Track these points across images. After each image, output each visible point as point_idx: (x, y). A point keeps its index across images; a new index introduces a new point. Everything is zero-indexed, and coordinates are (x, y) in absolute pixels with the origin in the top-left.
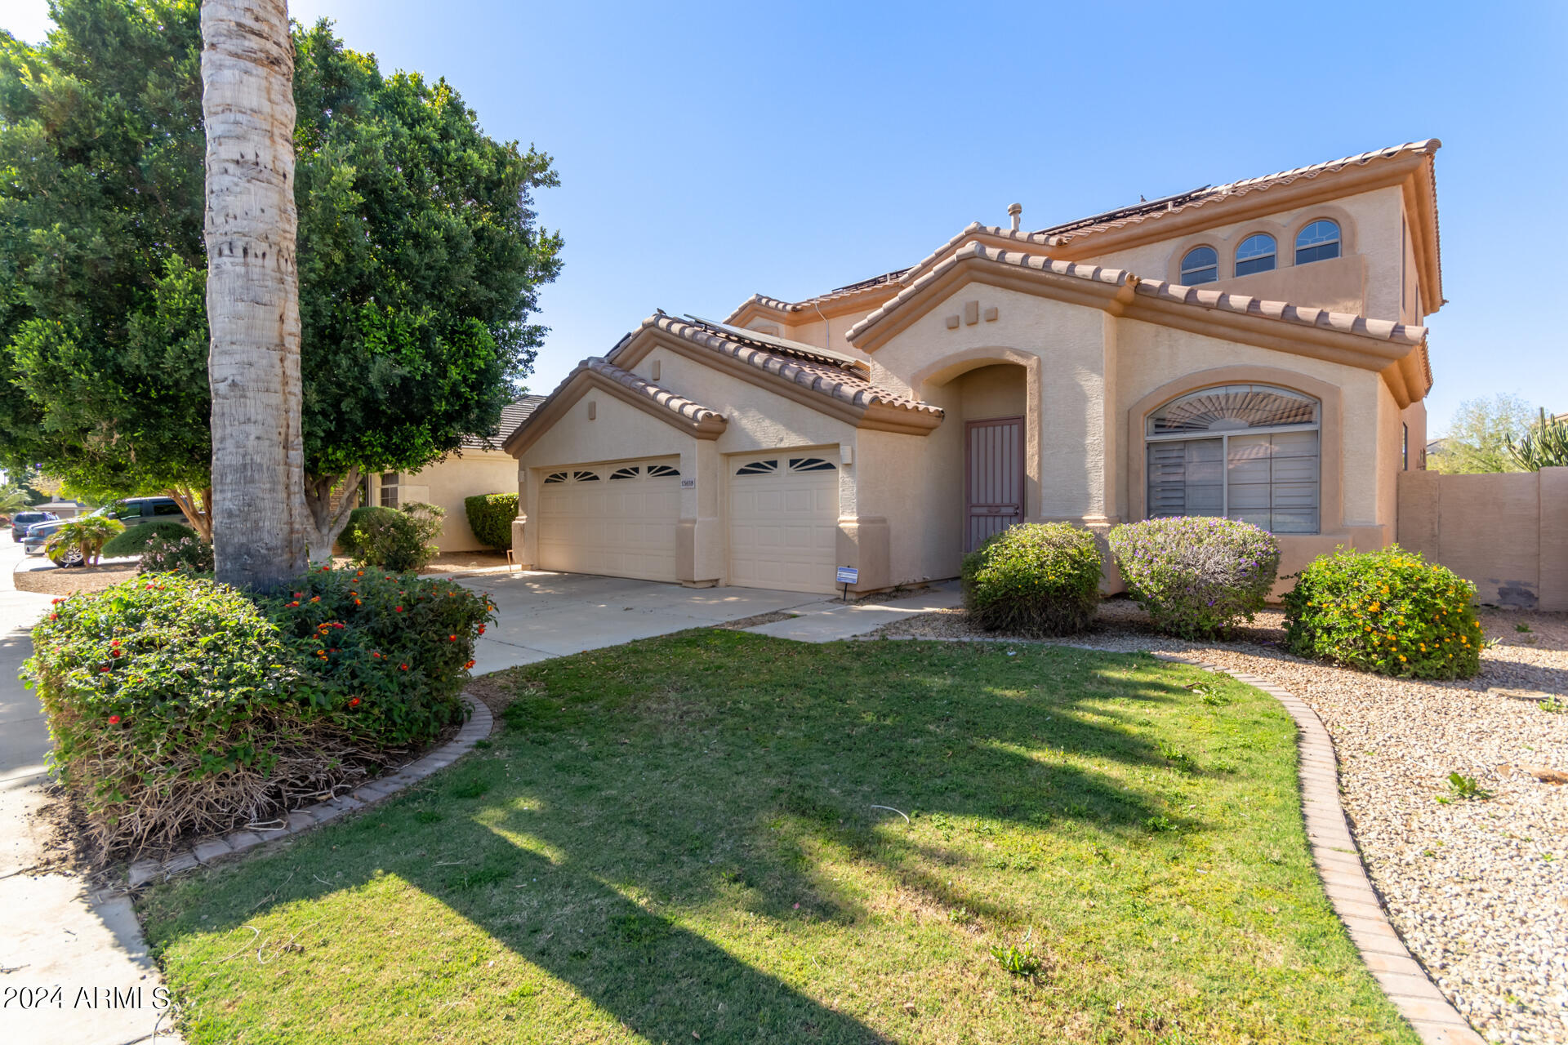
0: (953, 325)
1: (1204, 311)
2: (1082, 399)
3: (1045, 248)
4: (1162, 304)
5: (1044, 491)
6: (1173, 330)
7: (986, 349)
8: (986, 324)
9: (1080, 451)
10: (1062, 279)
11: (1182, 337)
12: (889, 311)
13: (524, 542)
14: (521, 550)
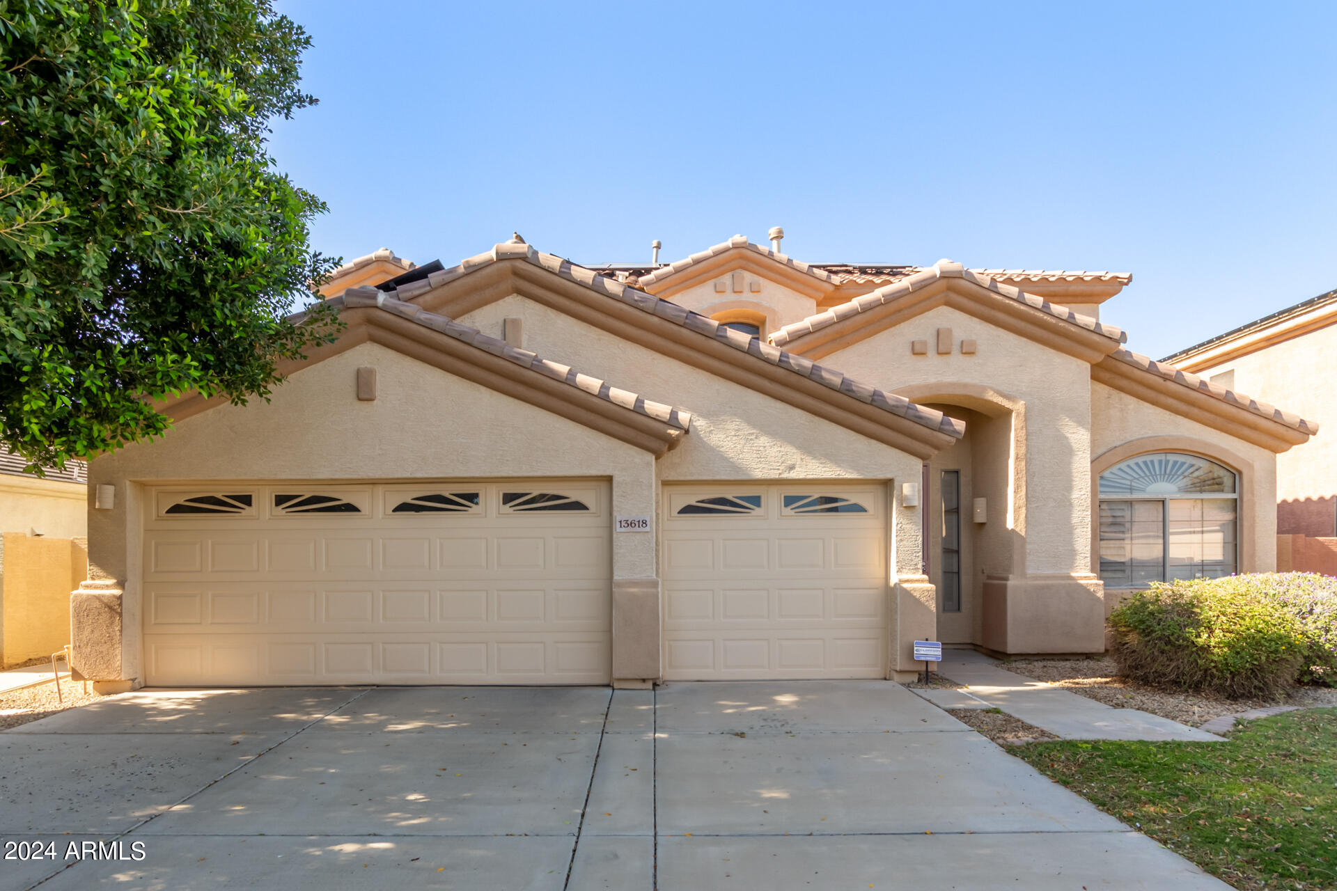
0: (917, 351)
1: (1161, 381)
2: (1067, 451)
3: (826, 285)
4: (1125, 368)
5: (1028, 547)
6: (1123, 395)
7: (965, 385)
8: (961, 357)
9: (1066, 505)
10: (1062, 324)
11: (1131, 401)
12: (843, 318)
13: (118, 633)
14: (111, 651)
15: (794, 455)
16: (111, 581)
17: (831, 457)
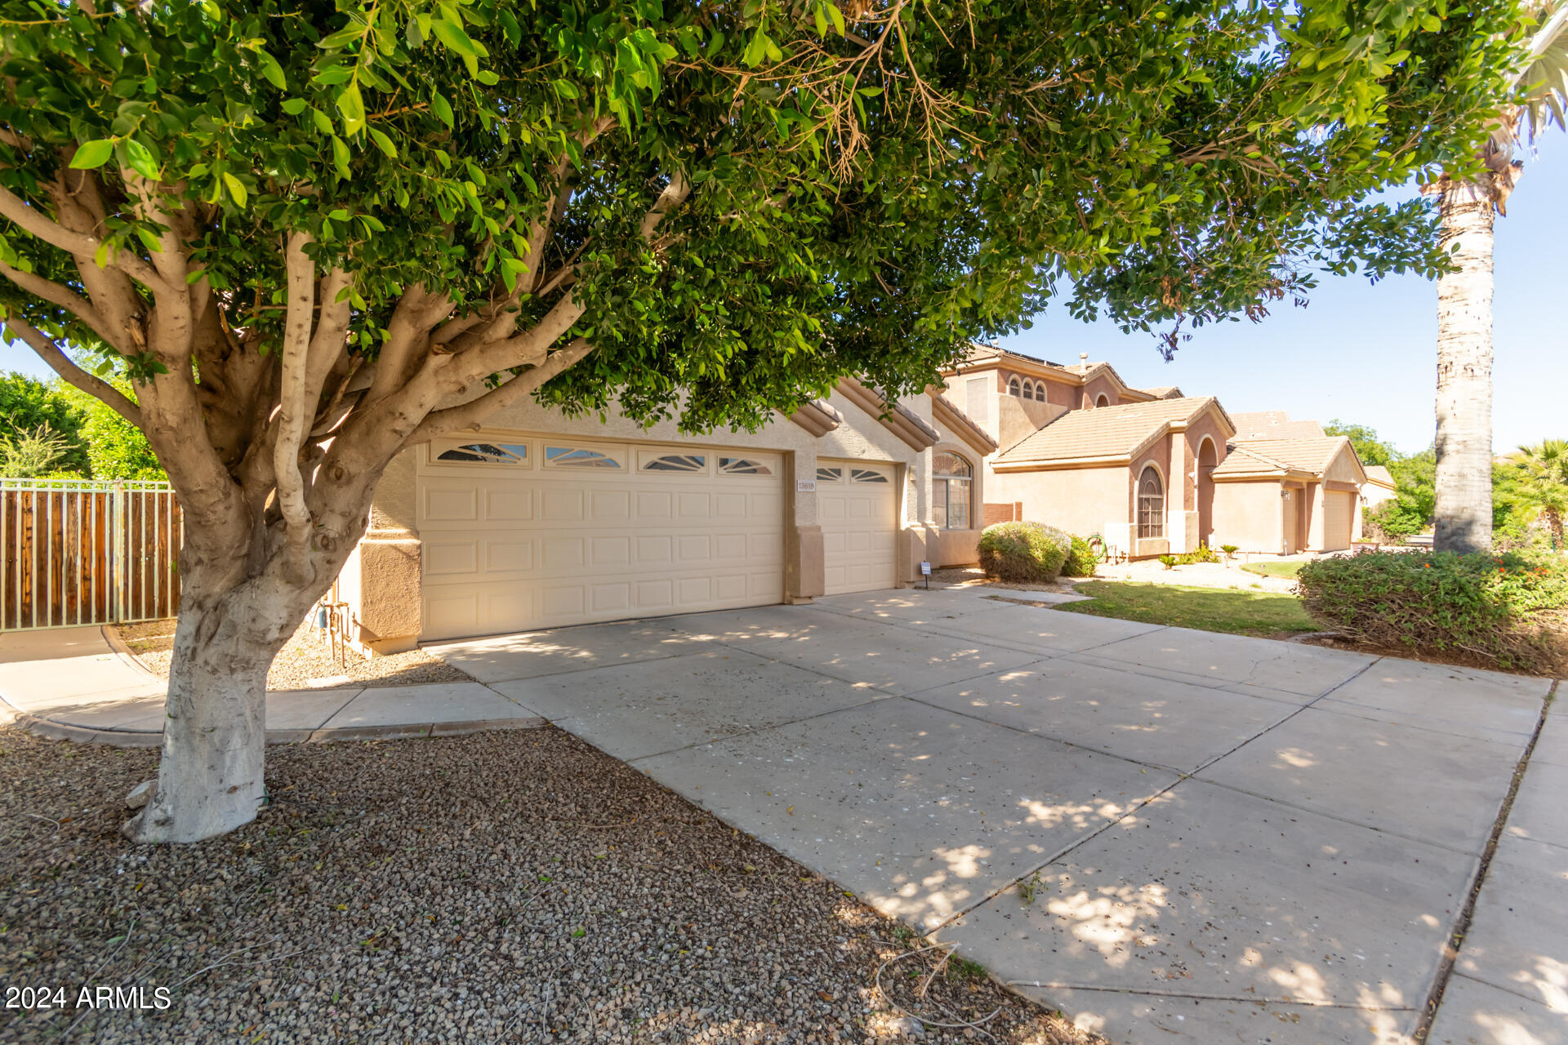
13: (417, 585)
14: (409, 605)
15: (865, 444)
16: (403, 531)
17: (881, 446)
